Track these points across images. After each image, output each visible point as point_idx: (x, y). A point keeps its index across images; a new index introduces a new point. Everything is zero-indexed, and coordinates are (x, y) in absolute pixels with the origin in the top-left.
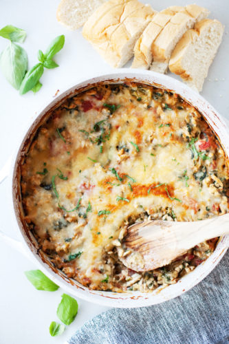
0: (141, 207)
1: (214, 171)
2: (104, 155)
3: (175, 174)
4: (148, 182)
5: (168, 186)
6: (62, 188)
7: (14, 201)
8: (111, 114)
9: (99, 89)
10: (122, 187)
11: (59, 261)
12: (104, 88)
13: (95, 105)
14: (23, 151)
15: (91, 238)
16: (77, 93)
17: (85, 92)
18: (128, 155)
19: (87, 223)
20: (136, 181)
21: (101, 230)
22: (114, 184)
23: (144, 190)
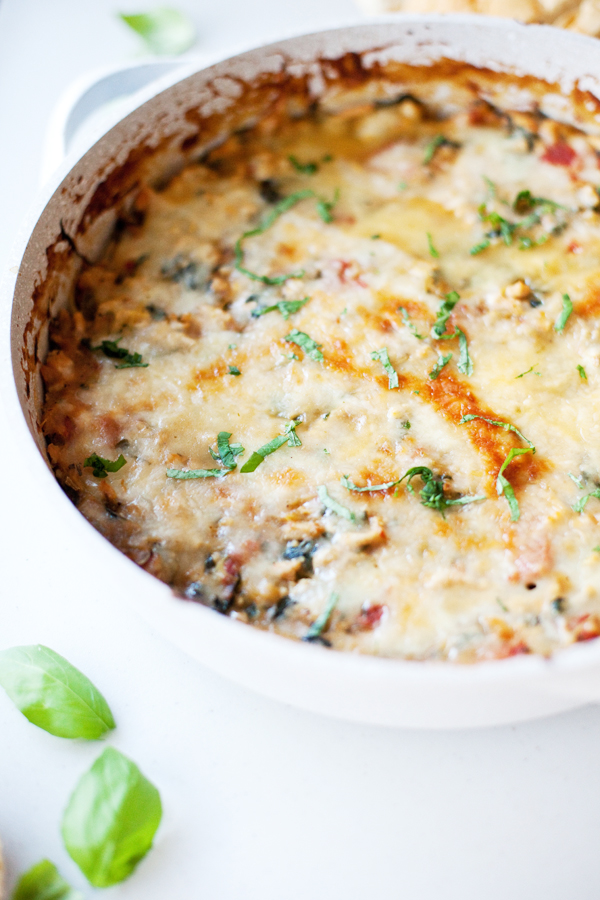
0: (408, 425)
2: (473, 264)
3: (582, 458)
5: (529, 458)
6: (296, 225)
10: (421, 349)
11: (73, 328)
13: (581, 167)
15: (201, 362)
18: (524, 310)
19: (240, 330)
20: (471, 372)
21: (251, 372)
22: (411, 325)
23: (460, 405)
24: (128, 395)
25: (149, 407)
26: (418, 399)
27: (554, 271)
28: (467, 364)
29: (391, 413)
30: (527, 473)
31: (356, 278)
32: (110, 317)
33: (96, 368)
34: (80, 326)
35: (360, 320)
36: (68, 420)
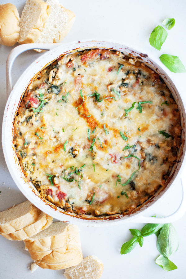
0: (102, 114)
1: (46, 83)
2: (85, 162)
3: (66, 107)
4: (83, 121)
5: (77, 106)
6: (126, 175)
7: (156, 201)
8: (55, 176)
9: (46, 195)
10: (98, 135)
11: (176, 143)
12: (42, 192)
14: (119, 218)
15: (146, 133)
16: (58, 208)
17: (53, 203)
18: (75, 147)
19: (138, 142)
20: (88, 129)
21: (135, 130)
22: (100, 142)
23: (91, 120)
24: (162, 123)
25: (157, 120)
26: (99, 122)
27: (66, 159)
28: (88, 131)
29: (105, 118)
30: (78, 102)
31: (112, 157)
32: (168, 145)
33: (170, 131)
34: (175, 142)
35: (112, 144)
36: (174, 115)
